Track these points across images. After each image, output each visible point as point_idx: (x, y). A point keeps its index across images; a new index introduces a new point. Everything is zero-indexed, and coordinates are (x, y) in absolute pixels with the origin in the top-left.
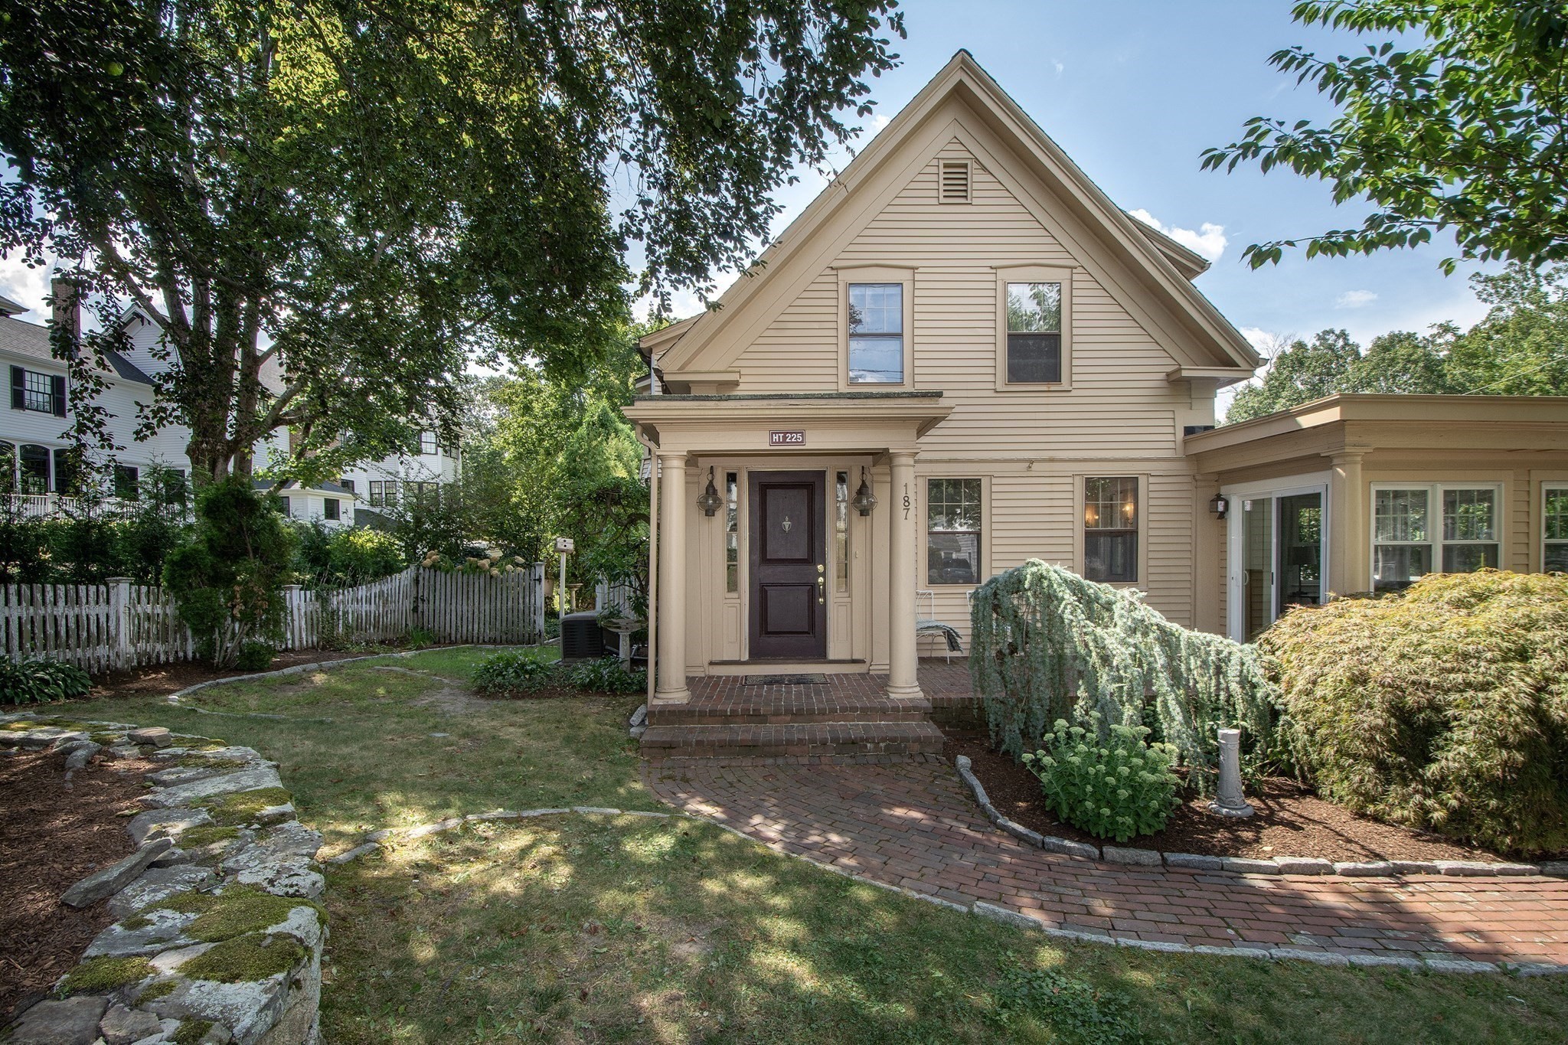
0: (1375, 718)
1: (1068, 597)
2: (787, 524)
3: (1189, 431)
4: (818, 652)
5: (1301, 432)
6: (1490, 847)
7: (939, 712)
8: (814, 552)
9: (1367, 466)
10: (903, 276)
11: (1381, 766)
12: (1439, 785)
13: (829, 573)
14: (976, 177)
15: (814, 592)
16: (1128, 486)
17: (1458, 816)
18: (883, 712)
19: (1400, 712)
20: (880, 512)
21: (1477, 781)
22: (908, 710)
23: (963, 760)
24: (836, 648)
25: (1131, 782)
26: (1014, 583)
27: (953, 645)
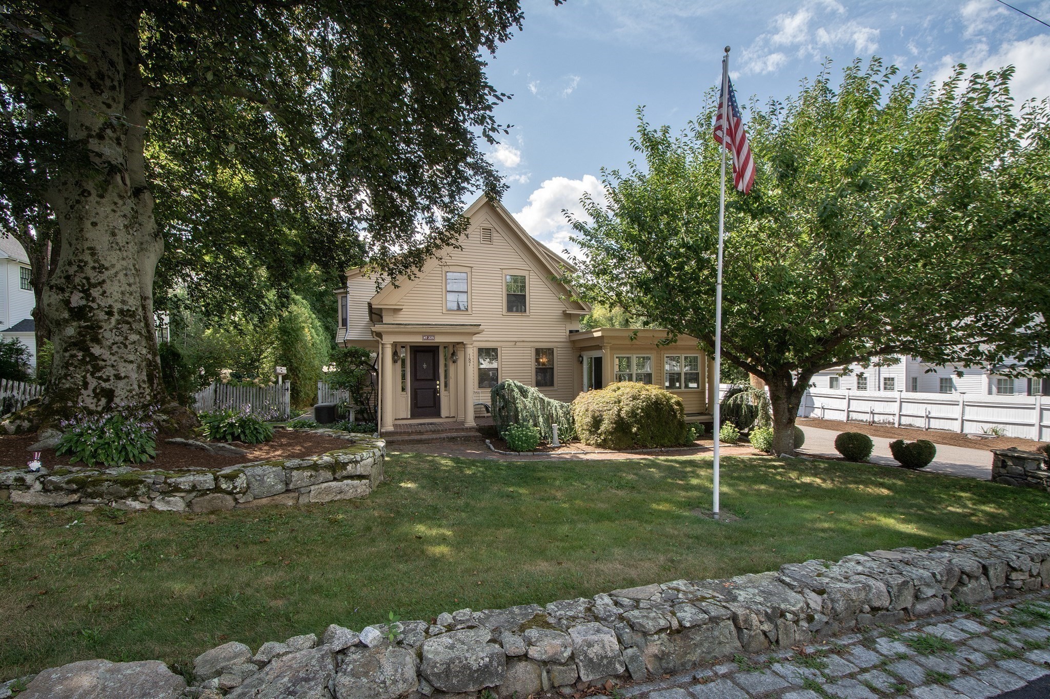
0: (588, 419)
1: (516, 390)
2: (425, 366)
3: (571, 332)
4: (438, 415)
5: (594, 338)
6: (610, 448)
7: (480, 429)
8: (436, 377)
9: (611, 349)
10: (468, 270)
11: (590, 432)
12: (600, 434)
13: (440, 384)
14: (495, 234)
15: (436, 391)
16: (549, 352)
17: (604, 440)
18: (463, 430)
19: (594, 417)
20: (460, 362)
21: (607, 432)
22: (471, 429)
23: (487, 441)
24: (444, 412)
25: (526, 435)
26: (503, 387)
27: (488, 411)
